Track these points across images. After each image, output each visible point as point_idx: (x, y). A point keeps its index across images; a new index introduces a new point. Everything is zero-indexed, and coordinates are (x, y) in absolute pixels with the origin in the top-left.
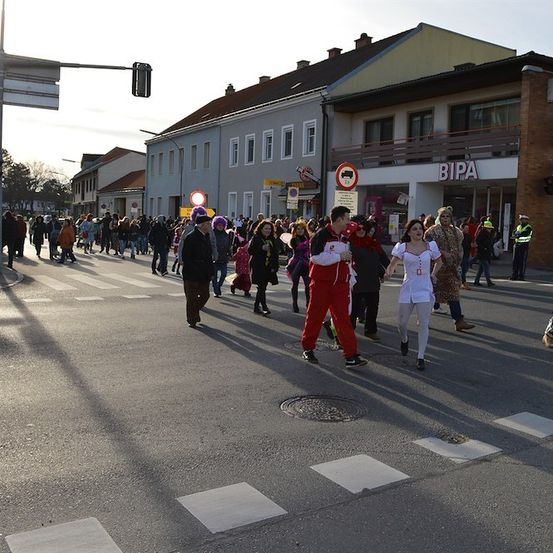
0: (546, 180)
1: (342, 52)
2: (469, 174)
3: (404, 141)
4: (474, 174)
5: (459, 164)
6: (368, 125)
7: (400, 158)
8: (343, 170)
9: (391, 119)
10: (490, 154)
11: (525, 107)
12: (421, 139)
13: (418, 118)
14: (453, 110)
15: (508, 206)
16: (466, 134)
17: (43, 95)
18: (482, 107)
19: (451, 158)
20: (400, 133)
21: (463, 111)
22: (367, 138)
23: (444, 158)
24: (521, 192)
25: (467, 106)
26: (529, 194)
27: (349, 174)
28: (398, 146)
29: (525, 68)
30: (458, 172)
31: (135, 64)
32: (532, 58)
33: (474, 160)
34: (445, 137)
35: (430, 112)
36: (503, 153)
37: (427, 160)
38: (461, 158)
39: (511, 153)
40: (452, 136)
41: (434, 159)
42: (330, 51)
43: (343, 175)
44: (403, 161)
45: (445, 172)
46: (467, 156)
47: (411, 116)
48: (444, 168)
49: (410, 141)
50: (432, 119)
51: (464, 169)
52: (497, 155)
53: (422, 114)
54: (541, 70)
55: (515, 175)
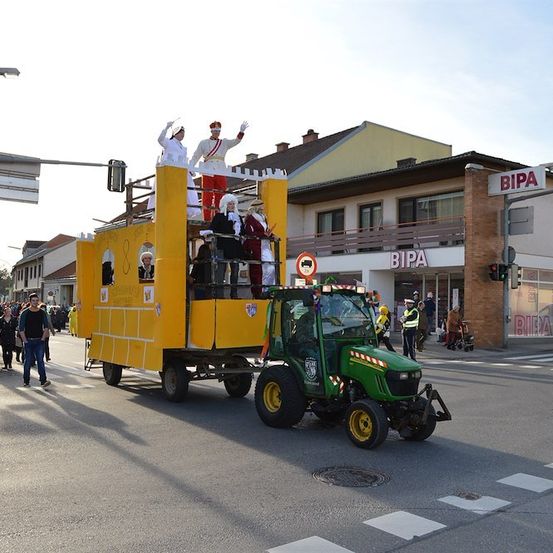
0: (491, 266)
1: (289, 147)
2: (419, 262)
3: (355, 232)
4: (424, 262)
5: (409, 253)
6: (320, 216)
7: (353, 247)
8: (303, 260)
9: (342, 210)
10: (438, 244)
11: (468, 200)
12: (371, 230)
13: (368, 210)
14: (401, 202)
15: (456, 292)
16: (414, 225)
17: (24, 189)
18: (428, 199)
19: (400, 248)
20: (351, 223)
21: (411, 204)
22: (319, 229)
23: (394, 248)
24: (468, 278)
25: (414, 199)
26: (476, 280)
27: (308, 263)
28: (350, 236)
29: (468, 166)
30: (409, 260)
31: (111, 162)
32: (474, 157)
33: (423, 249)
34: (394, 228)
35: (379, 204)
36: (450, 243)
37: (379, 249)
38: (410, 247)
39: (457, 243)
40: (400, 227)
41: (385, 248)
42: (278, 145)
43: (303, 264)
44: (355, 250)
45: (396, 260)
46: (416, 246)
47: (361, 208)
48: (395, 257)
49: (361, 231)
50: (381, 210)
51: (415, 257)
52: (444, 244)
53: (371, 206)
54: (482, 167)
55: (461, 262)
